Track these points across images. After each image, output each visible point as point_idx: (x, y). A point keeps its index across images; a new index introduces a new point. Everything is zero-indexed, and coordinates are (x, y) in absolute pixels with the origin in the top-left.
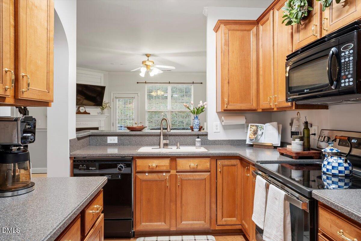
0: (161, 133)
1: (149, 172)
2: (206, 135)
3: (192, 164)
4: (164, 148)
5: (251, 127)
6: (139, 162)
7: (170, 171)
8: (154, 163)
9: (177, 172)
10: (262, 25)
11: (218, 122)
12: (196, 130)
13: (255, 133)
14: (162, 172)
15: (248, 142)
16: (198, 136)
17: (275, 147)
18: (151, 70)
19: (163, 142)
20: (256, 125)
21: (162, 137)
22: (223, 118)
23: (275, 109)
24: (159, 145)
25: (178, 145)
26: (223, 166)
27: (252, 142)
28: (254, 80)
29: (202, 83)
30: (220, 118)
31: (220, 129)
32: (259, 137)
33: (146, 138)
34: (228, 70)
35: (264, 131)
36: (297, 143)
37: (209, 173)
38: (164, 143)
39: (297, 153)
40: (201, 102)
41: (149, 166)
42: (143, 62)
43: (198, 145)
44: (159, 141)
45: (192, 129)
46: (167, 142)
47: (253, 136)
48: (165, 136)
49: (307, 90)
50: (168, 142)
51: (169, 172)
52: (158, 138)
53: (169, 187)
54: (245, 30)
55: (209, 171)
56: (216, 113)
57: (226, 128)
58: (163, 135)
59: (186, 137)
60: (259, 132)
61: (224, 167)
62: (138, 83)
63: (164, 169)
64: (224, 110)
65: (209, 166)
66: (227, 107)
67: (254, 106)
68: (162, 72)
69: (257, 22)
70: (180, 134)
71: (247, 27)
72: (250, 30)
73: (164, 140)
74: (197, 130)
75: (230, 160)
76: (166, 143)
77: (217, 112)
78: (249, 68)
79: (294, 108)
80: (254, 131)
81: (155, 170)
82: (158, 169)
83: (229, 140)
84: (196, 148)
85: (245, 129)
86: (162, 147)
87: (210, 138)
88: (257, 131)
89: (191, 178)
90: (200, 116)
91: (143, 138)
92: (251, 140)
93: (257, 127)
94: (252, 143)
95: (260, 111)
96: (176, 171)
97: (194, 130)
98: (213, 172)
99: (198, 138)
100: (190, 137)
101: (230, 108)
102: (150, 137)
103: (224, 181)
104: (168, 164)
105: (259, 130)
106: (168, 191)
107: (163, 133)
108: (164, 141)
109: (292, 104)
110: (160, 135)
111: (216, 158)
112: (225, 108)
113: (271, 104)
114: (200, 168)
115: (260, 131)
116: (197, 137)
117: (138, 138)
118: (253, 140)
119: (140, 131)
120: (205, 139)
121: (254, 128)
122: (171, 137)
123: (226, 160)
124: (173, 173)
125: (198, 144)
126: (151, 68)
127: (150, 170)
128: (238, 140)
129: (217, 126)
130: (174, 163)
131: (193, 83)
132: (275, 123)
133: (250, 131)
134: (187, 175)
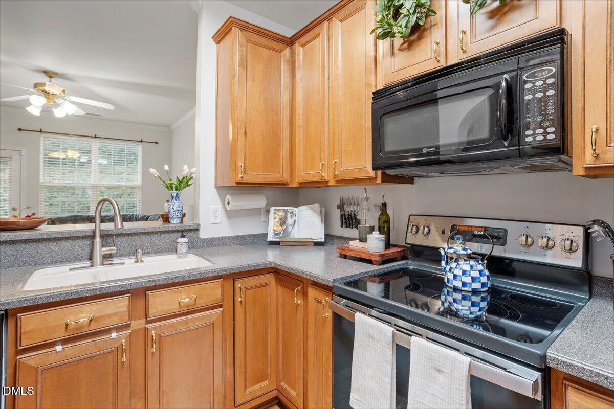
0: (94, 232)
1: (65, 341)
2: (197, 230)
3: (185, 297)
4: (103, 265)
5: (275, 213)
6: (29, 322)
7: (130, 324)
8: (81, 315)
9: (148, 322)
10: (303, 46)
11: (219, 206)
12: (175, 222)
13: (283, 222)
14: (107, 331)
15: (271, 238)
16: (182, 233)
17: (317, 244)
18: (57, 106)
19: (99, 251)
20: (284, 210)
21: (98, 240)
22: (228, 197)
23: (330, 182)
24: (91, 258)
25: (139, 255)
26: (246, 289)
27: (279, 238)
28: (285, 134)
29: (157, 143)
30: (222, 199)
31: (222, 217)
32: (290, 228)
33: (53, 246)
34: (246, 111)
35: (296, 218)
36: (378, 238)
37: (219, 310)
38: (103, 253)
39: (381, 255)
40: (185, 167)
41: (67, 325)
42: (36, 86)
43: (184, 250)
44: (88, 250)
45: (166, 219)
46: (111, 250)
47: (280, 228)
48: (107, 237)
49: (427, 149)
50: (114, 250)
51: (127, 326)
52: (88, 242)
53: (127, 365)
54: (273, 49)
55: (220, 306)
56: (216, 190)
57: (231, 215)
58: (102, 236)
59: (155, 237)
60: (290, 221)
61: (248, 292)
62: (20, 130)
63: (115, 322)
64: (237, 183)
65: (219, 296)
66: (242, 178)
67: (285, 177)
68: (82, 113)
69: (290, 42)
70: (143, 231)
71: (277, 46)
72: (280, 51)
73: (103, 246)
74: (178, 221)
75: (257, 277)
76: (110, 252)
77: (216, 187)
78: (277, 114)
79: (379, 180)
80: (281, 219)
81: (86, 331)
82: (94, 327)
83: (237, 237)
84: (179, 257)
85: (262, 215)
86: (98, 263)
87: (204, 234)
88: (286, 218)
89: (182, 329)
90: (185, 193)
91: (42, 246)
92: (276, 234)
93: (286, 212)
94: (278, 240)
95: (295, 185)
96: (144, 319)
97: (172, 221)
98: (227, 306)
99: (183, 236)
100: (163, 236)
101: (247, 179)
102: (64, 244)
103: (248, 318)
104: (125, 309)
105: (289, 218)
106: (124, 375)
107: (101, 231)
108: (104, 249)
109: (376, 174)
110: (93, 237)
111: (232, 277)
112: (239, 180)
113: (323, 174)
114: (201, 303)
115: (291, 218)
116: (180, 234)
117: (27, 247)
118: (280, 233)
119: (32, 228)
120: (195, 238)
121: (281, 214)
122: (120, 239)
123: (251, 278)
124: (137, 328)
125: (182, 249)
126: (59, 101)
127: (70, 334)
128: (252, 235)
129: (216, 212)
130: (140, 303)
131: (142, 141)
132: (317, 206)
133: (274, 219)
134: (172, 325)
